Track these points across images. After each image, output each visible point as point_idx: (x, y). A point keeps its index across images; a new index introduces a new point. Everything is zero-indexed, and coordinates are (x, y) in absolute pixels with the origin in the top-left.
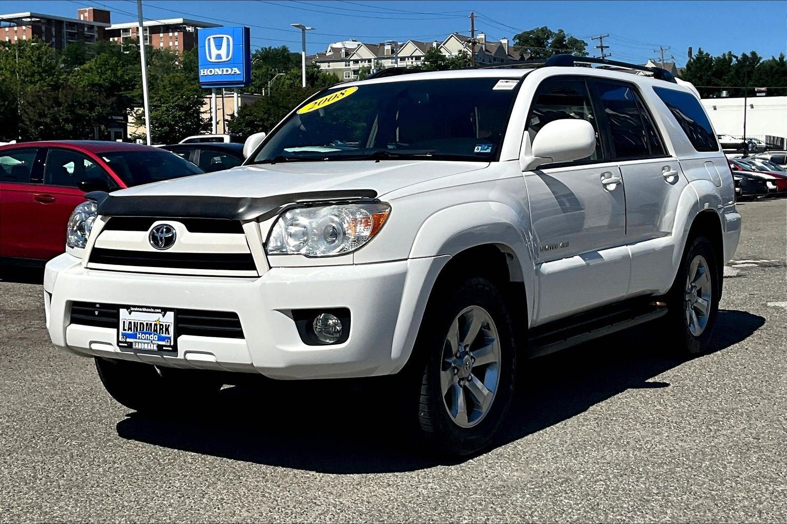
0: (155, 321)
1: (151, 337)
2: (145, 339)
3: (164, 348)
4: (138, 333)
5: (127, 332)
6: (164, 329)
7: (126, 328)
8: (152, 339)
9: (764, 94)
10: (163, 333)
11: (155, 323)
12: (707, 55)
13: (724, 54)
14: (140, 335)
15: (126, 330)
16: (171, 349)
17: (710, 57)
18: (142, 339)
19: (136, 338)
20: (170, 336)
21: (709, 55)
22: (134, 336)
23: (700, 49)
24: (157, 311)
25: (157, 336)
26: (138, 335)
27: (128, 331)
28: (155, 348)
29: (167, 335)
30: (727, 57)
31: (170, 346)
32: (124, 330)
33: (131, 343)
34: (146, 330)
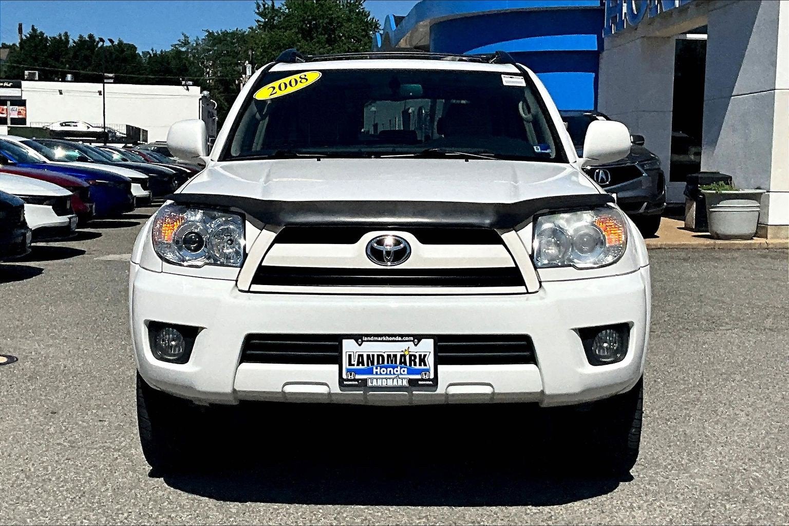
0: (402, 351)
1: (397, 371)
2: (386, 374)
3: (420, 382)
4: (374, 368)
5: (356, 367)
6: (417, 360)
7: (355, 362)
8: (399, 373)
9: (112, 81)
10: (415, 365)
11: (403, 353)
12: (42, 34)
13: (60, 35)
14: (378, 370)
15: (354, 365)
16: (431, 383)
17: (45, 36)
18: (381, 374)
19: (372, 373)
20: (428, 367)
21: (44, 34)
22: (370, 372)
23: (33, 26)
24: (407, 339)
25: (406, 369)
26: (375, 370)
27: (358, 365)
28: (405, 383)
29: (423, 367)
30: (63, 38)
31: (429, 380)
32: (350, 364)
33: (365, 381)
34: (388, 362)
